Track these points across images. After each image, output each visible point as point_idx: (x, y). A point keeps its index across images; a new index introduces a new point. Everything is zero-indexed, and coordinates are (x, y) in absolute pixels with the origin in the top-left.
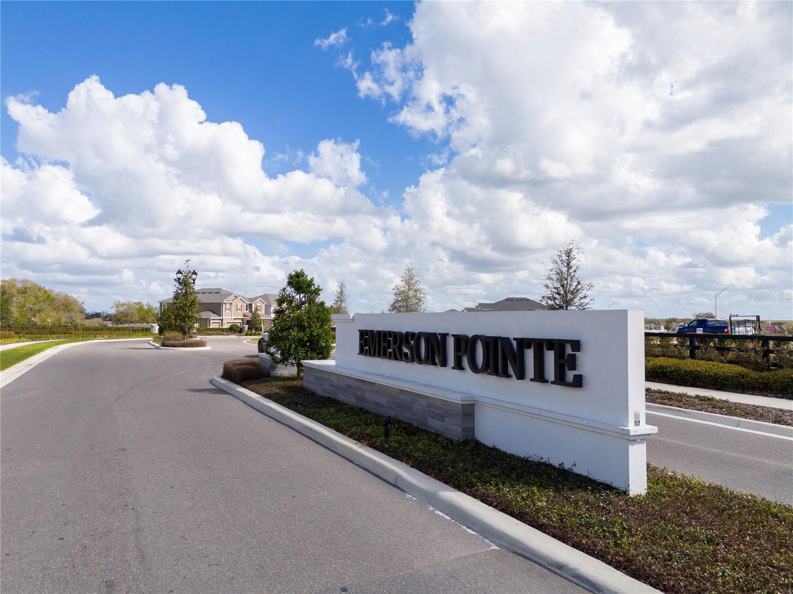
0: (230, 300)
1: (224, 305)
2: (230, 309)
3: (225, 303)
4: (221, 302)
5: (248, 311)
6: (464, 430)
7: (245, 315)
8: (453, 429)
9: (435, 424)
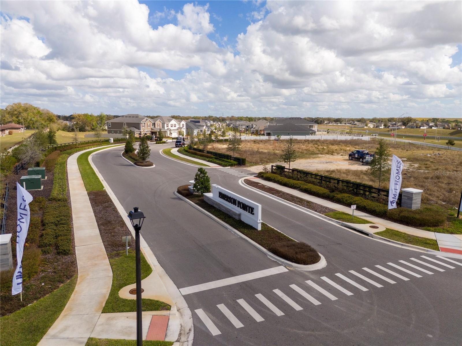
0: (144, 121)
1: (141, 124)
2: (144, 126)
3: (142, 123)
4: (139, 123)
5: (153, 127)
6: (239, 218)
7: (152, 129)
8: (237, 218)
9: (234, 216)
